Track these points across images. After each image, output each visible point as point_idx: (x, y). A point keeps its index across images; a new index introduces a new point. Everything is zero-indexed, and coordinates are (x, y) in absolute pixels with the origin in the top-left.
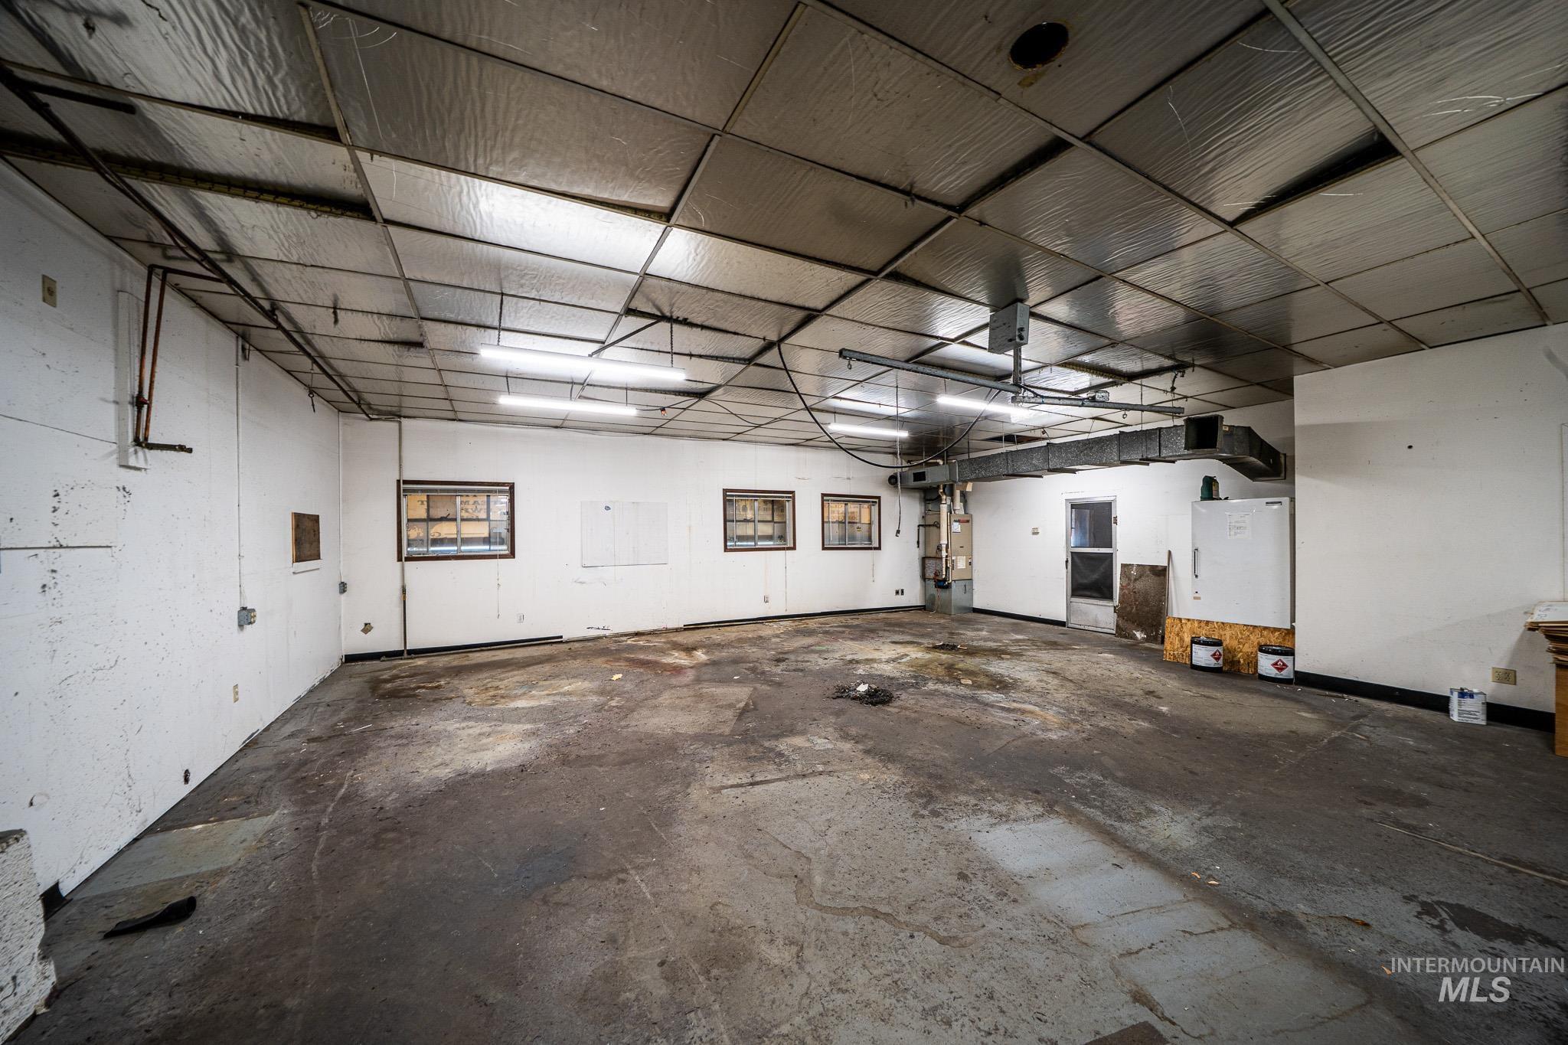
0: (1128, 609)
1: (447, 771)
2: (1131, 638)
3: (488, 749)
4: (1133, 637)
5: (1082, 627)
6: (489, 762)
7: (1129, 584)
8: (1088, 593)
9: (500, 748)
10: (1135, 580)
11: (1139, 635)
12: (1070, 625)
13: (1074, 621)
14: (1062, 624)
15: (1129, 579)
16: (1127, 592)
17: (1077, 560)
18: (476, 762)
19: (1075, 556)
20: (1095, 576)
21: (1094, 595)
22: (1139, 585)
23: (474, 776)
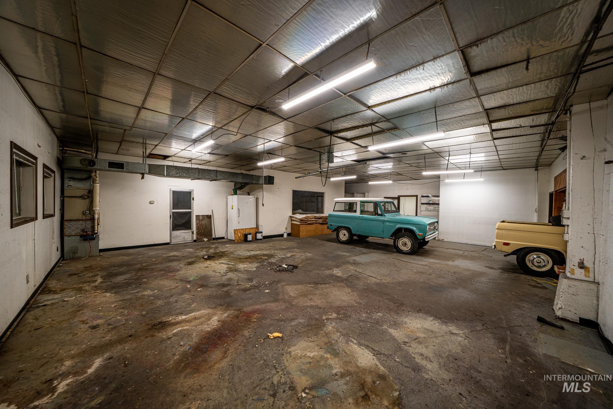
0: (200, 231)
1: (451, 328)
2: (203, 241)
3: (425, 329)
4: (204, 241)
5: (178, 243)
6: (429, 322)
7: (199, 222)
8: (181, 228)
9: (419, 326)
10: (202, 221)
11: (205, 240)
12: (172, 243)
13: (174, 241)
14: (168, 244)
15: (199, 220)
16: (199, 225)
17: (175, 214)
18: (435, 325)
19: (174, 214)
20: (184, 221)
21: (183, 228)
22: (203, 222)
23: (440, 319)
